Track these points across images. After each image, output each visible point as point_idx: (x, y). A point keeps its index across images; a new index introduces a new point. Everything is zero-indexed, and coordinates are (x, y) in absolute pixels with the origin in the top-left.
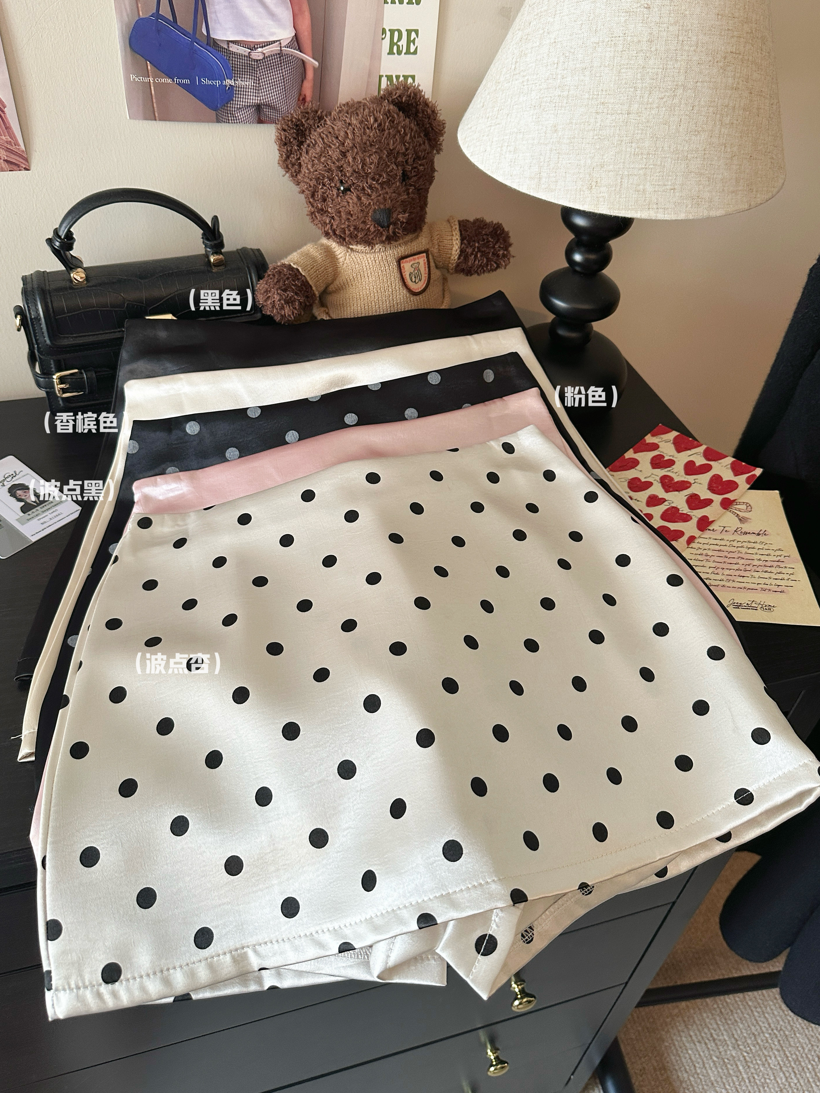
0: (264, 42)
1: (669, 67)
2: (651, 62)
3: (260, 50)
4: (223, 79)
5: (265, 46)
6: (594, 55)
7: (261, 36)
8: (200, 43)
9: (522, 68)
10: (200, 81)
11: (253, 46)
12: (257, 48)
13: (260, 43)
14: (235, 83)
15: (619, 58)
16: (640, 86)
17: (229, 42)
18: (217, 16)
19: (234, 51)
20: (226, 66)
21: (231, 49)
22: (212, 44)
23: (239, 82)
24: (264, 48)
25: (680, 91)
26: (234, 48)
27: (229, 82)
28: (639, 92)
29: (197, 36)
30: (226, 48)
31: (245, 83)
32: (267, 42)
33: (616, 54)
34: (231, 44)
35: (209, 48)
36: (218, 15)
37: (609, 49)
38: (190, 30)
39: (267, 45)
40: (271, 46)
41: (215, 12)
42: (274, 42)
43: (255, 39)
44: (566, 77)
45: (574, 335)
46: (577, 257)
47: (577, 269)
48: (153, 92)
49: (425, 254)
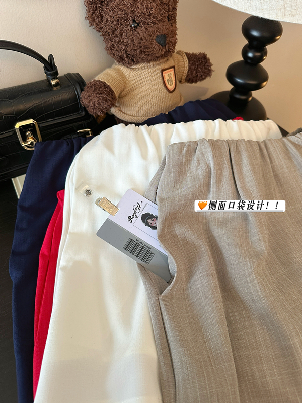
45: (243, 97)
46: (250, 55)
47: (249, 61)
49: (173, 69)
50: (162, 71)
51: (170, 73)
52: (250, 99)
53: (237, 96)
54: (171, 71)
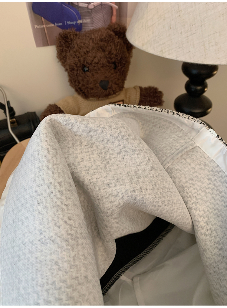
3: (92, 4)
10: (66, 23)
14: (82, 22)
22: (71, 4)
23: (84, 21)
27: (79, 22)
30: (77, 5)
48: (46, 32)
49: (122, 102)
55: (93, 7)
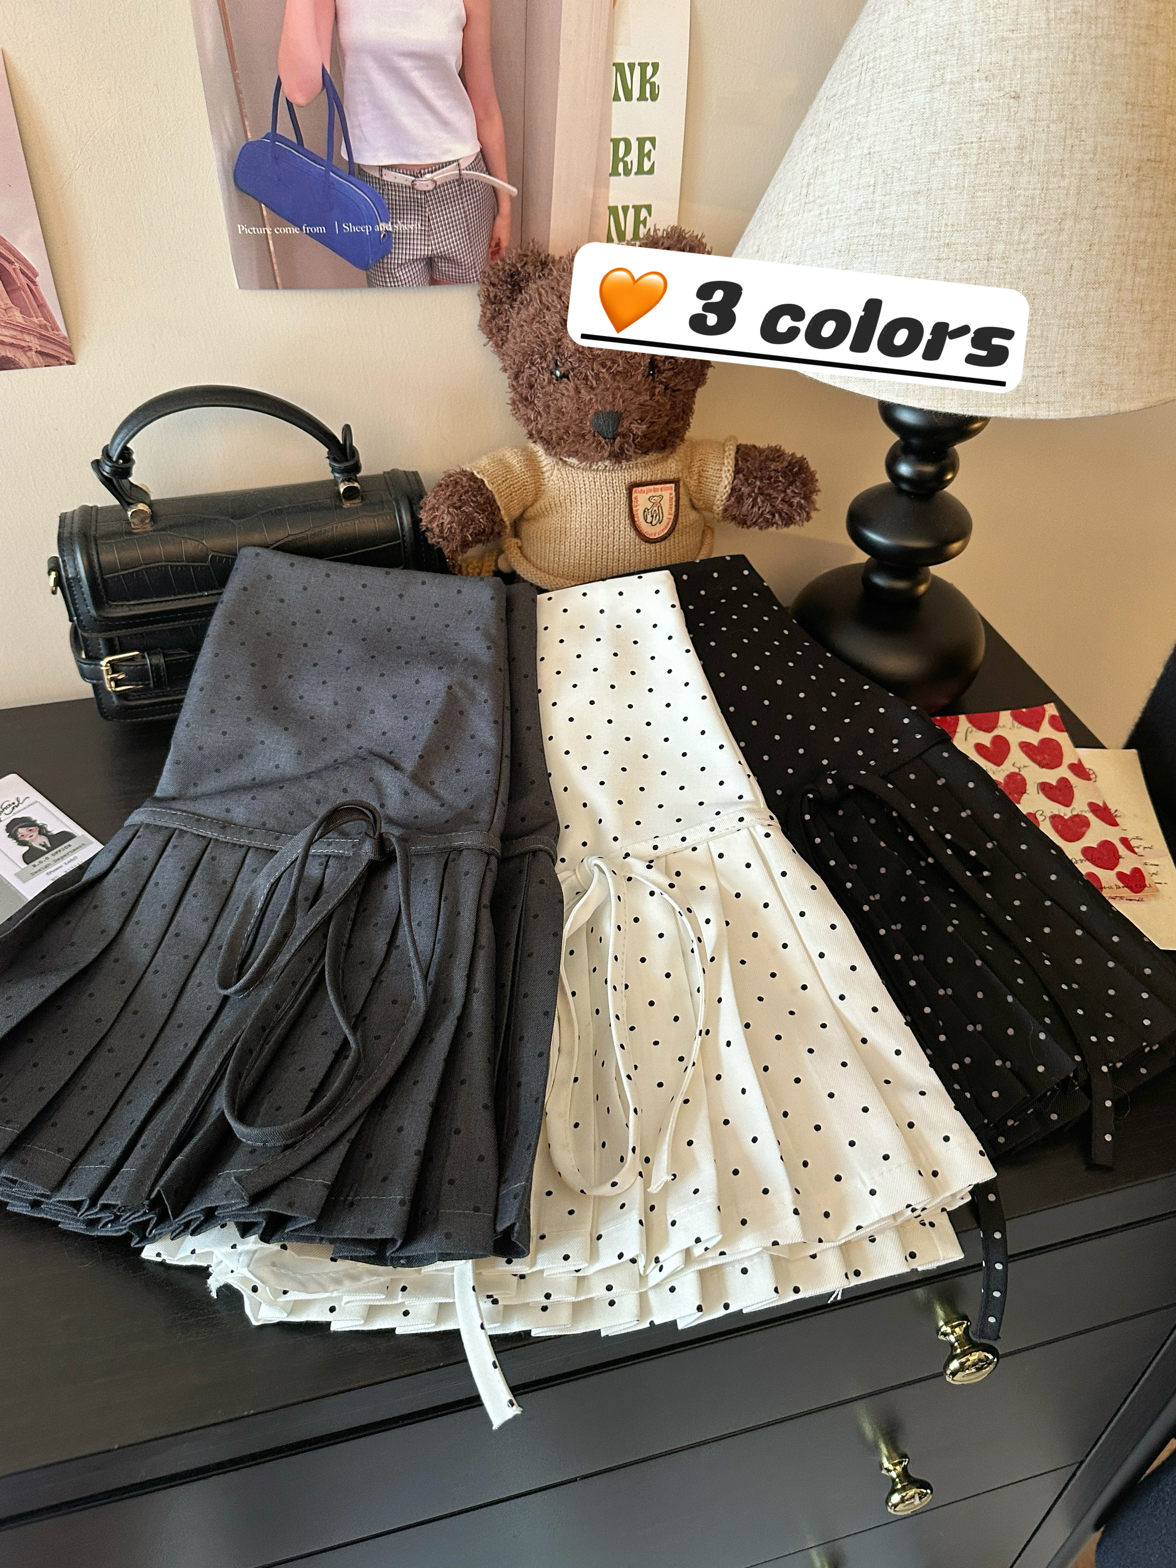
0: (435, 165)
1: (1050, 186)
2: (1024, 180)
3: (428, 176)
4: (374, 223)
5: (436, 170)
6: (932, 172)
7: (430, 155)
8: (339, 173)
9: (817, 194)
10: (340, 226)
11: (417, 172)
12: (425, 174)
13: (428, 166)
14: (393, 228)
15: (972, 176)
16: (1005, 216)
17: (381, 168)
18: (362, 131)
19: (389, 180)
20: (379, 203)
21: (385, 178)
22: (356, 172)
23: (400, 226)
24: (435, 174)
25: (1069, 223)
26: (389, 176)
27: (383, 227)
28: (1004, 227)
29: (334, 162)
30: (378, 176)
31: (408, 226)
32: (438, 164)
33: (968, 170)
34: (385, 171)
35: (351, 178)
36: (365, 130)
37: (955, 162)
38: (323, 155)
39: (439, 169)
40: (444, 169)
41: (360, 126)
42: (450, 163)
43: (420, 160)
44: (889, 207)
45: (901, 585)
46: (904, 469)
47: (905, 486)
48: (272, 248)
49: (673, 485)
50: (632, 487)
51: (659, 493)
52: (922, 588)
53: (879, 581)
54: (667, 493)
55: (431, 187)
